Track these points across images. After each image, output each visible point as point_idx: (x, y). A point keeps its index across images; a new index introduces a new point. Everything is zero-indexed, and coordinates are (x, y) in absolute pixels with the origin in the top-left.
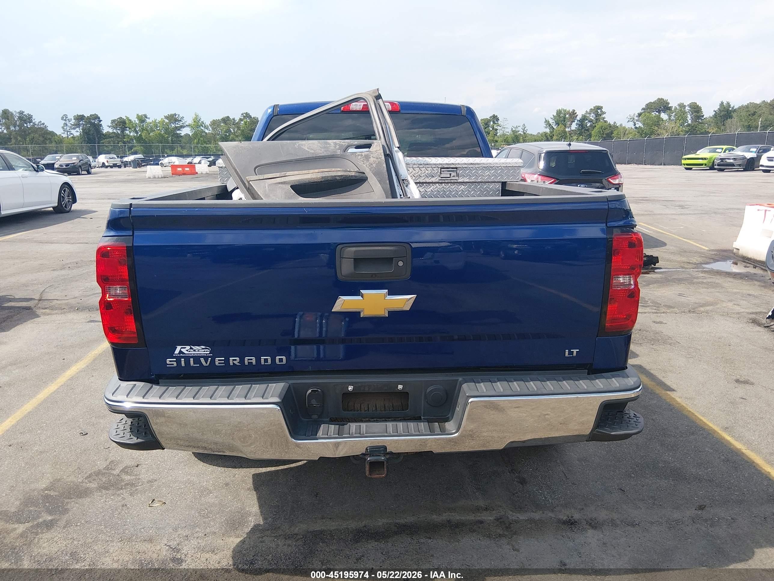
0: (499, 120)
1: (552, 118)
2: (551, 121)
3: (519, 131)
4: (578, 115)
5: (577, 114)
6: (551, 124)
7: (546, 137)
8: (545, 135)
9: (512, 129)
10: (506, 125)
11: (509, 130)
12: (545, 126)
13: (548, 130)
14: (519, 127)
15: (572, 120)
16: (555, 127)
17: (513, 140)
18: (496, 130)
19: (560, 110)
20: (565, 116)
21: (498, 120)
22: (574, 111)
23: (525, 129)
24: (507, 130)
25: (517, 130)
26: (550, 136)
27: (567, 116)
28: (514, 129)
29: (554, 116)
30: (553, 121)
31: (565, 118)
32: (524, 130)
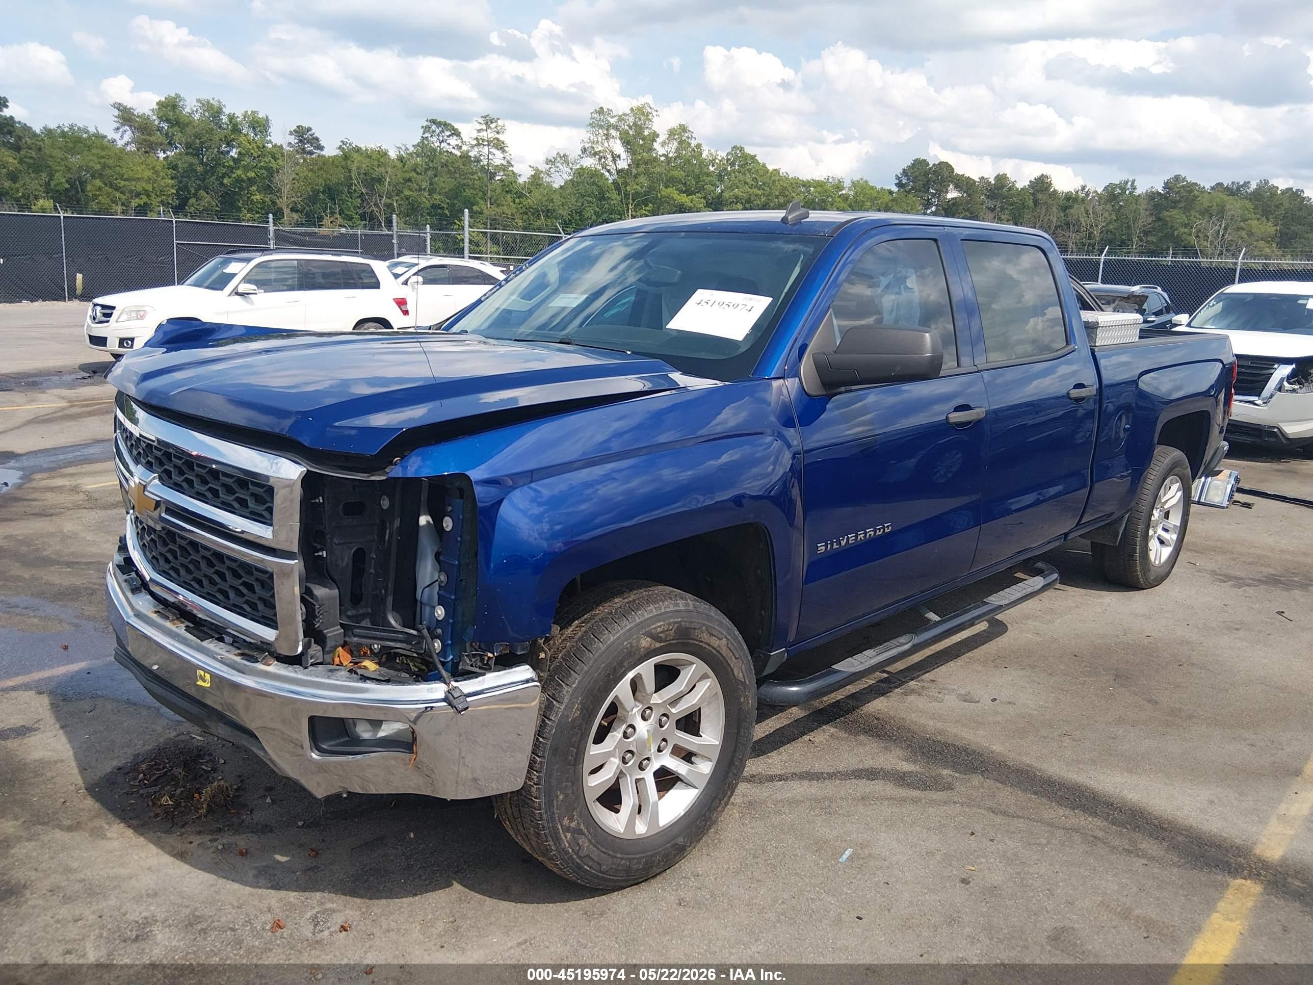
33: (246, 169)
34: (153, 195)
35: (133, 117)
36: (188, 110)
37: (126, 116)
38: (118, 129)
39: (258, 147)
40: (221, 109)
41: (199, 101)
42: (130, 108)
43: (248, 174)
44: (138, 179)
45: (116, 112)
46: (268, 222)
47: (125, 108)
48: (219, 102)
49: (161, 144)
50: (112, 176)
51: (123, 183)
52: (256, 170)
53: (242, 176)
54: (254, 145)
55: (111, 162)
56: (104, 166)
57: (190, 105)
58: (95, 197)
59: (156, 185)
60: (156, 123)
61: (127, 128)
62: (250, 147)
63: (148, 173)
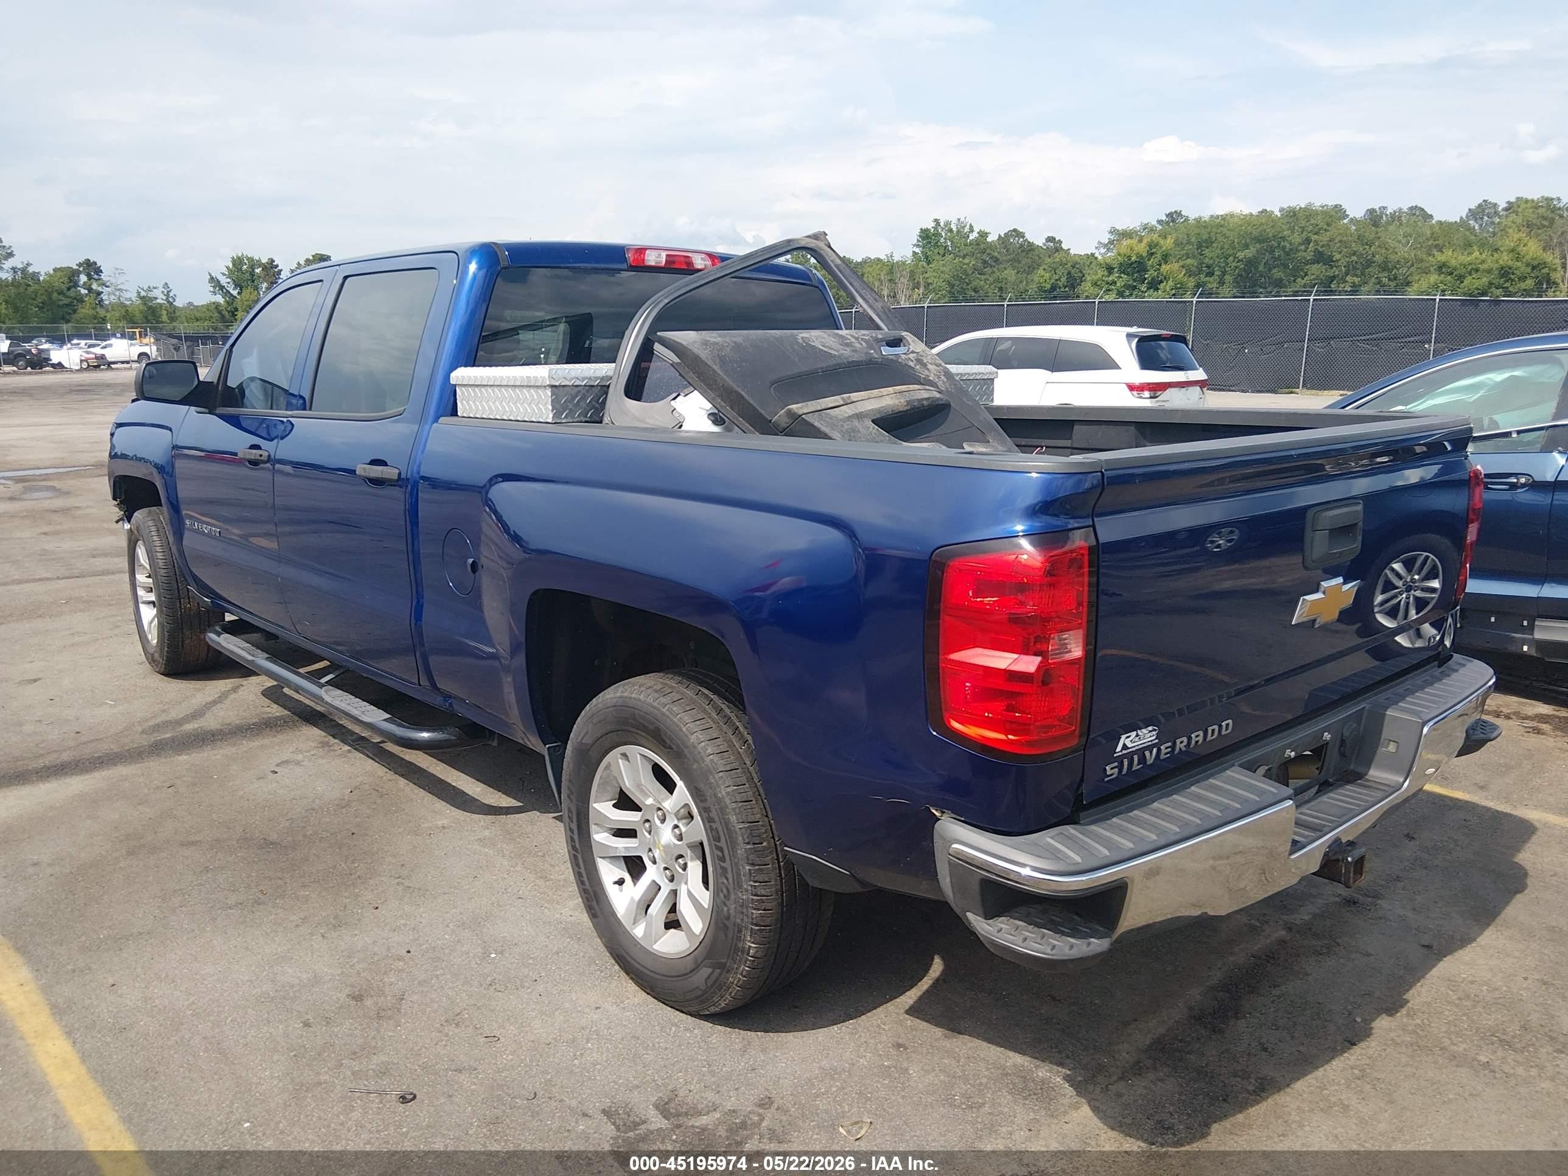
0: (101, 272)
1: (224, 274)
2: (224, 281)
3: (156, 298)
4: (281, 270)
5: (279, 268)
6: (226, 285)
7: (220, 312)
8: (216, 308)
9: (139, 293)
10: (123, 283)
11: (133, 295)
12: (212, 290)
13: (219, 299)
14: (155, 288)
15: (270, 280)
16: (235, 293)
17: (146, 318)
18: (99, 293)
19: (239, 258)
20: (253, 270)
21: (98, 271)
22: (273, 261)
23: (171, 294)
24: (128, 295)
25: (151, 294)
26: (229, 312)
27: (258, 271)
28: (143, 294)
29: (227, 268)
30: (229, 280)
31: (252, 274)
32: (168, 295)
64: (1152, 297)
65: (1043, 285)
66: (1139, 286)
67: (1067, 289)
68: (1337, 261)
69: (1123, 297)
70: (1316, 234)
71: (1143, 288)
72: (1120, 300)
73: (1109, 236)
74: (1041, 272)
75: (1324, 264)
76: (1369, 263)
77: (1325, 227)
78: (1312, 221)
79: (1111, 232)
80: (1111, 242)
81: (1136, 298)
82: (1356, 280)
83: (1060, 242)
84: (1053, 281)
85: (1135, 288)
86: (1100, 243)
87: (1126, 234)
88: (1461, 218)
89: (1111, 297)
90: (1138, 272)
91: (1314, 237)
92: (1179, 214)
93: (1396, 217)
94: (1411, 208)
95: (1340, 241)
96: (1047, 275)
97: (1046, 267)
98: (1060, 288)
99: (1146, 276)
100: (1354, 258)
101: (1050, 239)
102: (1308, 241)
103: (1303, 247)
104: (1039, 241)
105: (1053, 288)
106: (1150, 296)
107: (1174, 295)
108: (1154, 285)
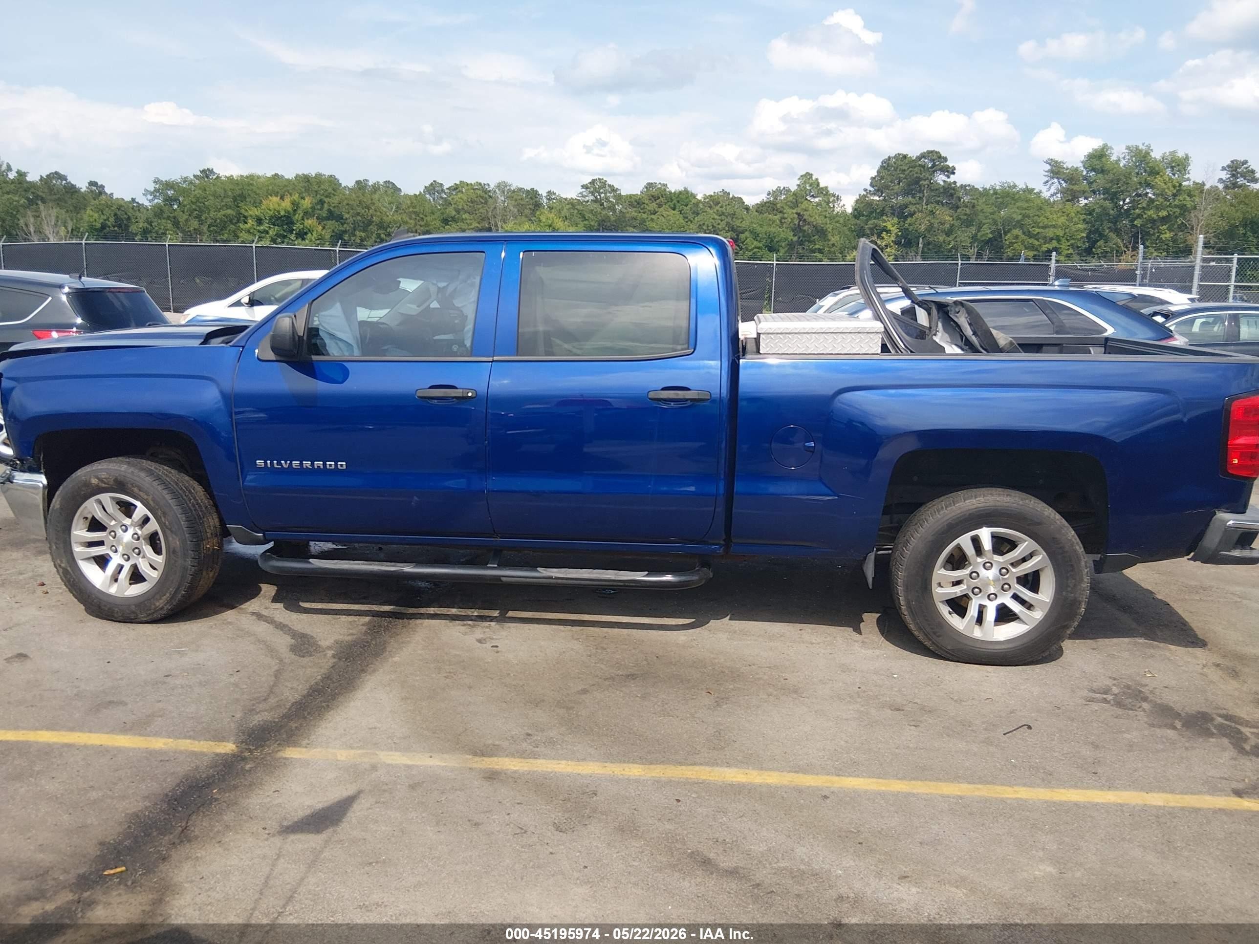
33: (1158, 209)
34: (1063, 240)
35: (1062, 170)
36: (1114, 158)
37: (1056, 170)
38: (1047, 182)
39: (1174, 187)
40: (1149, 153)
41: (1128, 148)
42: (1060, 162)
43: (1160, 214)
44: (1054, 227)
45: (1048, 167)
46: (1051, 259)
47: (1056, 162)
48: (1149, 146)
49: (1084, 192)
50: (1030, 225)
51: (1037, 230)
52: (1169, 209)
53: (1153, 216)
54: (1170, 185)
55: (1030, 212)
56: (1025, 216)
57: (1119, 153)
58: (1012, 243)
59: (1067, 230)
60: (1085, 173)
61: (1056, 180)
62: (1165, 187)
63: (1062, 220)
64: (300, 245)
65: (94, 224)
66: (289, 235)
67: (116, 228)
68: (346, 219)
69: (276, 244)
70: (326, 197)
71: (293, 237)
72: (274, 246)
73: (153, 185)
74: (89, 211)
75: (337, 221)
76: (370, 222)
77: (333, 192)
78: (322, 187)
79: (155, 182)
80: (156, 190)
81: (288, 245)
82: (363, 234)
83: (102, 187)
84: (102, 221)
85: (285, 237)
86: (146, 190)
87: (169, 185)
88: (420, 192)
89: (266, 243)
90: (287, 224)
91: (326, 200)
92: (211, 171)
93: (376, 188)
94: (385, 182)
95: (348, 204)
96: (96, 215)
97: (93, 208)
98: (109, 227)
99: (294, 228)
100: (359, 218)
101: (92, 183)
102: (321, 202)
103: (319, 207)
104: (82, 185)
105: (104, 226)
106: (299, 244)
107: (318, 244)
108: (302, 235)
